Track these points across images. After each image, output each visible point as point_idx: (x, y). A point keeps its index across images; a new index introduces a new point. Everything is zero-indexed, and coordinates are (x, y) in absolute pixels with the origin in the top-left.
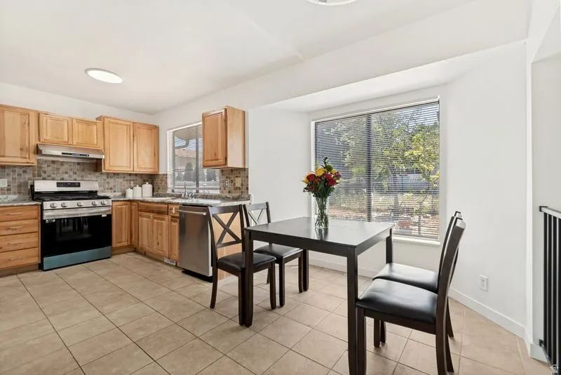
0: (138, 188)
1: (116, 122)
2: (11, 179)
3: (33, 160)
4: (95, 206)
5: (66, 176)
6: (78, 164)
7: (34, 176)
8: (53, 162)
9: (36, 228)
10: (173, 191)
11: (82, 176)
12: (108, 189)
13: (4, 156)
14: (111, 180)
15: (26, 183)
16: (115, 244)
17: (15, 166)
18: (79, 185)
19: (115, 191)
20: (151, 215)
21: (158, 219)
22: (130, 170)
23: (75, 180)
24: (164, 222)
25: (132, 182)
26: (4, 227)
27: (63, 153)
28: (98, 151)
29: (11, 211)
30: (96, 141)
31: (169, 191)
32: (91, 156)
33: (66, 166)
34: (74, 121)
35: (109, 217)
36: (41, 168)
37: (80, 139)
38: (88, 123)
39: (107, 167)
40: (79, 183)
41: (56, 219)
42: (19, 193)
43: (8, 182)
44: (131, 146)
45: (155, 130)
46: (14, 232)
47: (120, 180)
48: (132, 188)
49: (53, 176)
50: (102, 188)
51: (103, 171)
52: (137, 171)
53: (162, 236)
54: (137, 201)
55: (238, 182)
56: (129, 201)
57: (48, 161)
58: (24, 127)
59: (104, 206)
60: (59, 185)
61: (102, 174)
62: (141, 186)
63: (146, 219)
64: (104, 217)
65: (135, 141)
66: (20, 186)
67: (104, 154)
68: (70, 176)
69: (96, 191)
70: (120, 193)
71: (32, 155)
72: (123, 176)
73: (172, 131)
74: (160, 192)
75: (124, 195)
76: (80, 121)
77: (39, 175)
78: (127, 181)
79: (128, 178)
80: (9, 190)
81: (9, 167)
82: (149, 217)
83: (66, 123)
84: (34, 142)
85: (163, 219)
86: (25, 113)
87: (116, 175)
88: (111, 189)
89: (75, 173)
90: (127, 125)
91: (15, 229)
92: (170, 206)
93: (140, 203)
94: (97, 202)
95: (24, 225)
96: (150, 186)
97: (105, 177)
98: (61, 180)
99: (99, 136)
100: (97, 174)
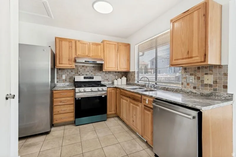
0: (119, 80)
1: (109, 43)
2: (67, 75)
3: (73, 65)
4: (99, 91)
5: (88, 73)
6: (93, 67)
7: (75, 74)
8: (83, 66)
9: (73, 102)
10: (138, 82)
11: (95, 73)
12: (106, 80)
13: (62, 64)
14: (107, 75)
15: (72, 77)
16: (108, 113)
17: (68, 69)
18: (93, 78)
19: (109, 81)
20: (128, 99)
21: (134, 104)
22: (116, 70)
23: (92, 75)
24: (138, 107)
25: (117, 76)
26: (59, 101)
27: (85, 61)
28: (101, 60)
29: (62, 92)
30: (100, 54)
31: (136, 82)
32: (98, 62)
33: (88, 68)
34: (91, 44)
35: (106, 97)
36: (78, 69)
37: (93, 54)
38: (97, 45)
39: (105, 68)
40: (93, 77)
41: (81, 98)
42: (70, 82)
43: (66, 76)
44: (117, 56)
45: (128, 46)
46: (64, 104)
47: (111, 75)
48: (117, 80)
49: (83, 73)
50: (103, 80)
51: (103, 70)
52: (119, 70)
53: (136, 117)
54: (120, 89)
55: (209, 79)
56: (115, 87)
57: (81, 66)
58: (70, 48)
59: (103, 91)
60: (85, 78)
61: (103, 72)
62: (121, 78)
63: (125, 101)
64: (103, 97)
65: (119, 54)
66: (70, 78)
67: (103, 61)
68: (90, 73)
69: (100, 81)
70: (111, 82)
71: (73, 63)
72: (112, 73)
73: (137, 45)
74: (131, 82)
75: (113, 83)
76: (93, 44)
77: (77, 73)
78: (114, 75)
79: (115, 74)
80: (66, 80)
81: (66, 69)
82: (127, 101)
83: (87, 45)
84: (74, 56)
85: (137, 105)
86: (70, 41)
87: (109, 72)
88: (107, 80)
89: (92, 72)
90: (115, 44)
91: (64, 102)
92: (143, 96)
93: (121, 90)
94: (100, 88)
95: (68, 100)
96: (125, 78)
97: (104, 73)
98: (86, 75)
99: (102, 51)
100: (101, 72)
